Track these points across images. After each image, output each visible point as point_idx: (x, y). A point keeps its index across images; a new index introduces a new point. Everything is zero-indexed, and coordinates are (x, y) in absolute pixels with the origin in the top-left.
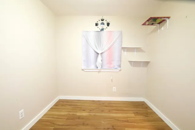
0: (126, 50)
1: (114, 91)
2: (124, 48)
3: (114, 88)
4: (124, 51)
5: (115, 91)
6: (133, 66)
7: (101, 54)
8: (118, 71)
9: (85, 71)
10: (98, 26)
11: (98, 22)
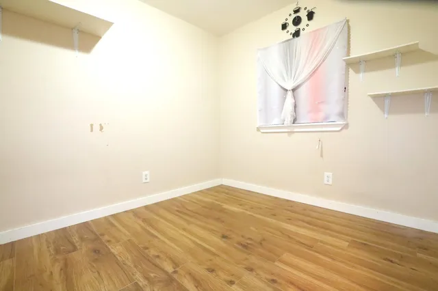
0: (362, 66)
1: (326, 182)
2: (354, 65)
3: (326, 174)
4: (357, 71)
5: (330, 183)
6: (390, 112)
7: (294, 90)
8: (338, 129)
9: (262, 131)
10: (288, 29)
11: (287, 20)
